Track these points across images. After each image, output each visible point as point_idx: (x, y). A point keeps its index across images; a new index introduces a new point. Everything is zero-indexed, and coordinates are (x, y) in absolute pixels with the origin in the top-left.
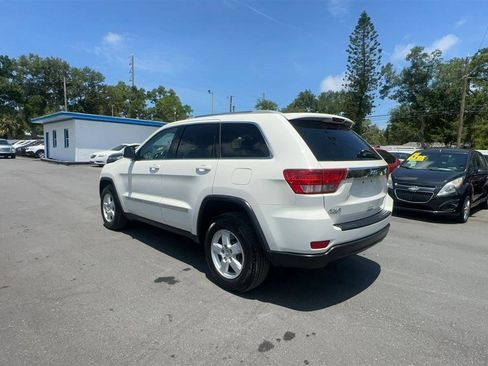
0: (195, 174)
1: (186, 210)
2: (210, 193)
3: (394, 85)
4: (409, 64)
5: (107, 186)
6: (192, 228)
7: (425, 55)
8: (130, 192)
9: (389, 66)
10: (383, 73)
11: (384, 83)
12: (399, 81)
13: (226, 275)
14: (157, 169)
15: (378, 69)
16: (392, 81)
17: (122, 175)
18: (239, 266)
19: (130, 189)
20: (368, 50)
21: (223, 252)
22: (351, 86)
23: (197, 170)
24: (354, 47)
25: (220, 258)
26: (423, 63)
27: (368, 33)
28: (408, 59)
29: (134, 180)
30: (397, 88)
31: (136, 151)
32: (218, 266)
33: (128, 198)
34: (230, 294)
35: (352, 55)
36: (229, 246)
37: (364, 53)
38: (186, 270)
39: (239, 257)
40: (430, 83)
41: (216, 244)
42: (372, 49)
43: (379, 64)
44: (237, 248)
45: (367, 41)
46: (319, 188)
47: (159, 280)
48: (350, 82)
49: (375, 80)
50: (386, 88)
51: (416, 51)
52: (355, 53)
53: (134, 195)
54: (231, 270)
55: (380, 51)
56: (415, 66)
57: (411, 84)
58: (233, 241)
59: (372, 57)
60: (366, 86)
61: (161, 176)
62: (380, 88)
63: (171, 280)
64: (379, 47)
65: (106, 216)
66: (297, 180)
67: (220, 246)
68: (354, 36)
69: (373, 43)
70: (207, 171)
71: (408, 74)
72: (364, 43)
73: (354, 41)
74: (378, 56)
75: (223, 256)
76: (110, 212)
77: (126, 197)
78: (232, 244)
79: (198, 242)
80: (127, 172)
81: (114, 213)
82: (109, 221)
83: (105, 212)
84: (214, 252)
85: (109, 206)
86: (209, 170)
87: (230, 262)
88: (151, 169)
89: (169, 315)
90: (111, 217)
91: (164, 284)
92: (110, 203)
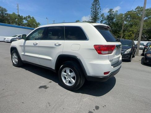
0: (54, 46)
1: (50, 60)
2: (61, 54)
3: (104, 20)
4: (109, 14)
5: (14, 50)
6: (53, 67)
7: (113, 11)
8: (25, 53)
9: (103, 14)
10: (101, 16)
11: (101, 19)
12: (106, 19)
13: (68, 84)
14: (37, 44)
15: (100, 15)
17: (20, 46)
18: (74, 81)
19: (24, 51)
20: (97, 8)
21: (67, 76)
22: (92, 19)
23: (55, 44)
24: (93, 7)
25: (65, 78)
26: (113, 14)
27: (97, 3)
28: (108, 12)
29: (26, 48)
30: (105, 21)
31: (27, 36)
32: (64, 81)
33: (24, 55)
34: (70, 92)
35: (92, 10)
36: (69, 74)
37: (96, 9)
38: (50, 82)
39: (74, 78)
40: (114, 20)
41: (63, 73)
42: (98, 8)
43: (100, 13)
44: (73, 74)
45: (97, 6)
46: (107, 52)
47: (41, 87)
49: (99, 18)
50: (102, 21)
51: (111, 10)
52: (93, 9)
53: (26, 54)
54: (70, 82)
55: (100, 9)
56: (110, 15)
57: (109, 20)
58: (71, 72)
59: (98, 11)
60: (96, 20)
61: (39, 46)
62: (100, 21)
63: (45, 87)
64: (100, 8)
65: (14, 61)
66: (100, 49)
67: (65, 74)
68: (93, 4)
69: (99, 6)
70: (60, 45)
71: (108, 17)
72: (96, 6)
73: (93, 5)
74: (100, 11)
75: (67, 77)
76: (15, 60)
77: (23, 55)
78: (70, 73)
79: (55, 72)
80: (23, 45)
81: (17, 60)
82: (15, 63)
83: (13, 60)
84: (63, 76)
85: (15, 58)
86: (61, 45)
87: (70, 80)
88: (34, 44)
89: (49, 103)
90: (16, 62)
91: (43, 89)
92: (15, 56)
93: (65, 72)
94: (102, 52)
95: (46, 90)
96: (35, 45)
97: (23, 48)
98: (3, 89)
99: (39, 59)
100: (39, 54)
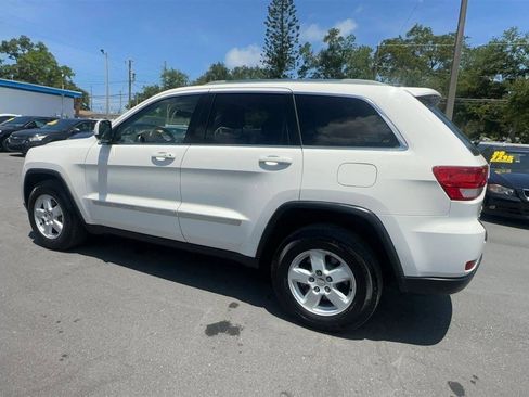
0: (258, 169)
1: (238, 222)
2: (294, 198)
3: (312, 66)
4: (326, 46)
5: (43, 184)
6: (250, 249)
7: (341, 39)
8: (103, 193)
9: (307, 45)
10: (301, 53)
11: (302, 63)
12: (316, 62)
13: (317, 310)
14: (169, 160)
15: (296, 48)
16: (310, 62)
17: (84, 167)
18: (346, 300)
19: (102, 187)
20: (286, 25)
21: (312, 279)
22: (269, 62)
23: (262, 163)
24: (272, 19)
25: (304, 289)
26: (339, 47)
27: (287, 6)
28: (325, 41)
29: (112, 176)
30: (314, 70)
32: (301, 300)
33: (99, 203)
35: (271, 29)
36: (326, 272)
37: (282, 28)
38: (233, 305)
40: (344, 67)
41: (297, 272)
42: (290, 25)
43: (296, 42)
44: (341, 273)
45: (286, 15)
48: (267, 59)
49: (293, 59)
50: (304, 69)
51: (333, 33)
52: (274, 27)
53: (110, 198)
55: (298, 28)
56: (331, 48)
57: (327, 67)
58: (331, 264)
59: (290, 34)
60: (284, 65)
61: (180, 170)
62: (298, 68)
64: (297, 24)
65: (42, 229)
67: (306, 272)
68: (272, 8)
69: (290, 19)
70: (283, 165)
71: (325, 56)
72: (282, 18)
73: (273, 12)
74: (295, 34)
75: (313, 285)
76: (51, 221)
77: (95, 202)
78: (329, 270)
79: (257, 266)
80: (97, 163)
81: (61, 225)
82: (50, 236)
83: (38, 223)
84: (293, 281)
85: (48, 213)
86: (288, 164)
87: (327, 293)
88: (154, 158)
90: (54, 232)
91: (223, 337)
92: (50, 209)
93: (306, 264)
96: (163, 165)
97: (95, 175)
98: (65, 356)
99: (181, 220)
100: (182, 199)
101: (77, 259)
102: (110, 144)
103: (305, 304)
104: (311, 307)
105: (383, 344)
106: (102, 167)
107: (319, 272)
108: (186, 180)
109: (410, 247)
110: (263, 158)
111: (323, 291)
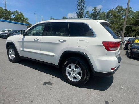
0: (58, 42)
1: (54, 56)
2: (67, 50)
4: (93, 12)
5: (10, 46)
6: (57, 63)
7: (97, 10)
8: (23, 48)
9: (88, 11)
10: (86, 14)
11: (86, 16)
13: (73, 80)
14: (38, 40)
15: (85, 12)
16: (89, 16)
17: (19, 41)
18: (80, 77)
19: (23, 47)
20: (82, 6)
21: (71, 71)
22: (78, 16)
24: (79, 5)
25: (70, 74)
26: (96, 12)
27: (83, 1)
28: (93, 10)
29: (25, 44)
31: (26, 31)
32: (69, 77)
33: (23, 51)
35: (78, 7)
36: (75, 70)
37: (81, 7)
38: (53, 78)
39: (79, 74)
40: (98, 17)
41: (68, 69)
42: (83, 6)
44: (79, 70)
45: (82, 4)
47: (45, 84)
49: (84, 15)
50: (87, 18)
51: (95, 8)
52: (79, 7)
53: (25, 49)
54: (75, 78)
55: (86, 7)
56: (94, 12)
58: (76, 67)
59: (83, 9)
60: (81, 17)
61: (40, 42)
63: (49, 83)
65: (10, 57)
66: (108, 46)
68: (79, 2)
70: (64, 41)
71: (93, 14)
73: (79, 3)
74: (85, 8)
75: (72, 73)
76: (12, 56)
77: (21, 50)
78: (76, 69)
79: (59, 68)
80: (22, 40)
81: (14, 56)
82: (12, 59)
83: (9, 56)
84: (67, 72)
85: (11, 53)
86: (66, 41)
87: (75, 75)
88: (34, 39)
89: (59, 100)
90: (13, 58)
91: (47, 85)
92: (12, 52)
93: (70, 68)
94: (111, 49)
95: (52, 86)
96: (36, 41)
97: (21, 43)
98: (6, 88)
99: (41, 55)
100: (41, 50)
101: (18, 65)
102: (25, 36)
103: (70, 78)
104: (71, 79)
105: (90, 89)
106: (23, 41)
107: (73, 70)
108: (42, 45)
109: (96, 65)
110: (60, 39)
111: (74, 75)
